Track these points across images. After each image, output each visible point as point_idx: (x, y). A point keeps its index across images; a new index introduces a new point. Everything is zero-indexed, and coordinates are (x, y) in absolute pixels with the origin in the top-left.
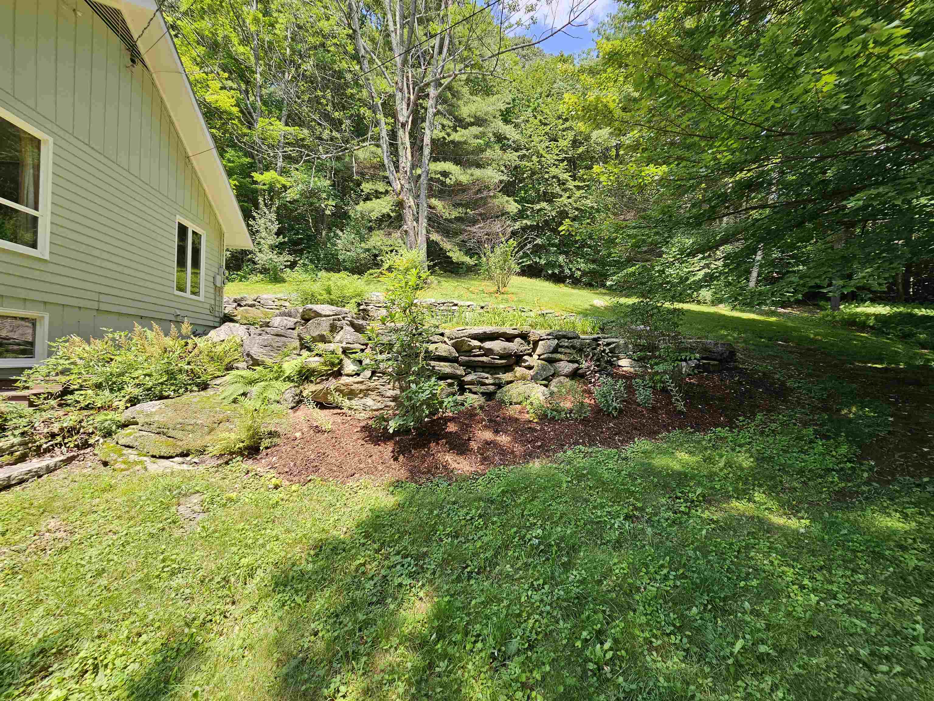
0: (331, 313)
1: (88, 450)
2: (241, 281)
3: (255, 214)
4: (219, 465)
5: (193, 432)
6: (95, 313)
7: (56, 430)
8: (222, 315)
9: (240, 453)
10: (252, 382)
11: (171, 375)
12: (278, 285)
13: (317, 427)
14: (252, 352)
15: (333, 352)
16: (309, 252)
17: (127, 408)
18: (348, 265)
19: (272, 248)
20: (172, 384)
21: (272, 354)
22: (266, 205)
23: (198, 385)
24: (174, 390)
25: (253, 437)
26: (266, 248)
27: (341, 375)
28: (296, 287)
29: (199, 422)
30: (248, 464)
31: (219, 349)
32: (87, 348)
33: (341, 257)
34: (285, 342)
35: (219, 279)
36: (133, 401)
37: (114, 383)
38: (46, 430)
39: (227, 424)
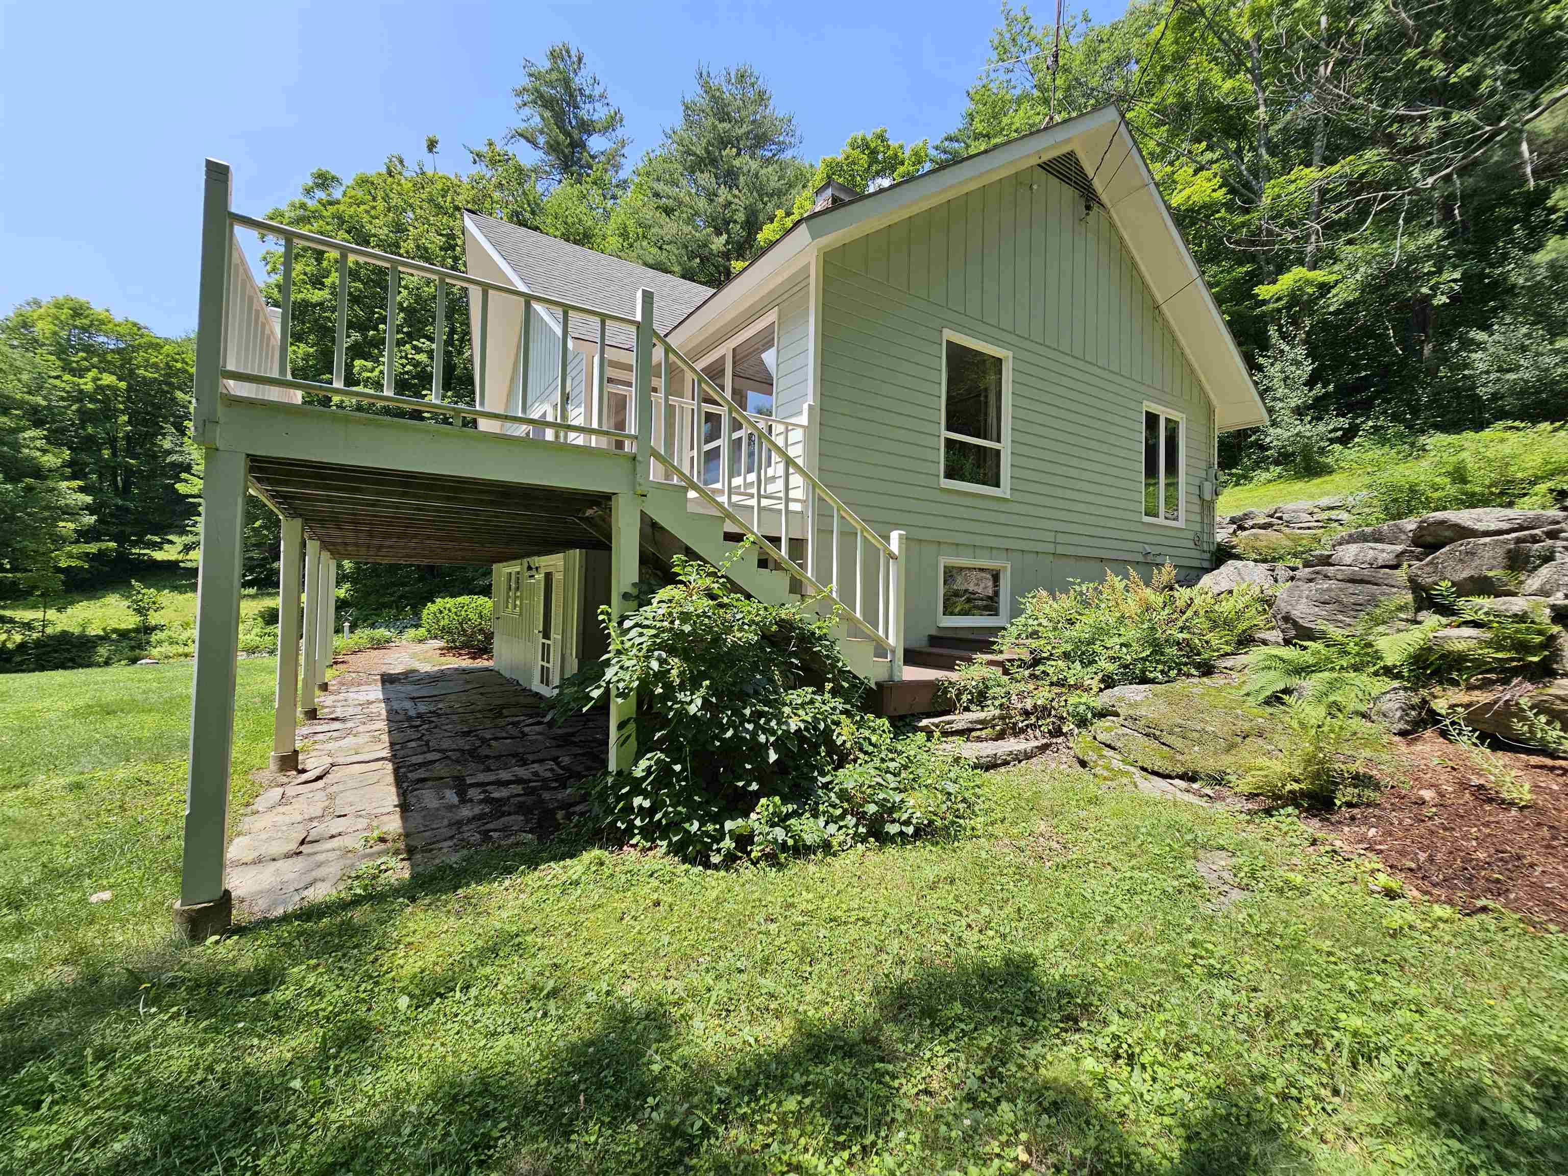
0: (1505, 526)
1: (1060, 740)
2: (1237, 484)
3: (1261, 360)
4: (1249, 812)
5: (1200, 743)
6: (1051, 558)
7: (1029, 707)
8: (1213, 548)
9: (1293, 799)
10: (1302, 670)
11: (1157, 648)
12: (1317, 481)
13: (1481, 787)
14: (1296, 614)
15: (1521, 618)
16: (1388, 401)
17: (1101, 690)
18: (1509, 403)
19: (1299, 412)
20: (1158, 662)
21: (1340, 617)
22: (1284, 336)
23: (1198, 666)
24: (1162, 672)
25: (1317, 775)
26: (1285, 416)
27: (1553, 674)
28: (1367, 480)
29: (1210, 729)
30: (1312, 827)
31: (1227, 607)
32: (1055, 605)
33: (1483, 392)
34: (1373, 596)
35: (1208, 487)
36: (1108, 682)
37: (1083, 653)
38: (1020, 706)
39: (1260, 741)
